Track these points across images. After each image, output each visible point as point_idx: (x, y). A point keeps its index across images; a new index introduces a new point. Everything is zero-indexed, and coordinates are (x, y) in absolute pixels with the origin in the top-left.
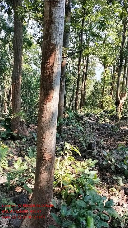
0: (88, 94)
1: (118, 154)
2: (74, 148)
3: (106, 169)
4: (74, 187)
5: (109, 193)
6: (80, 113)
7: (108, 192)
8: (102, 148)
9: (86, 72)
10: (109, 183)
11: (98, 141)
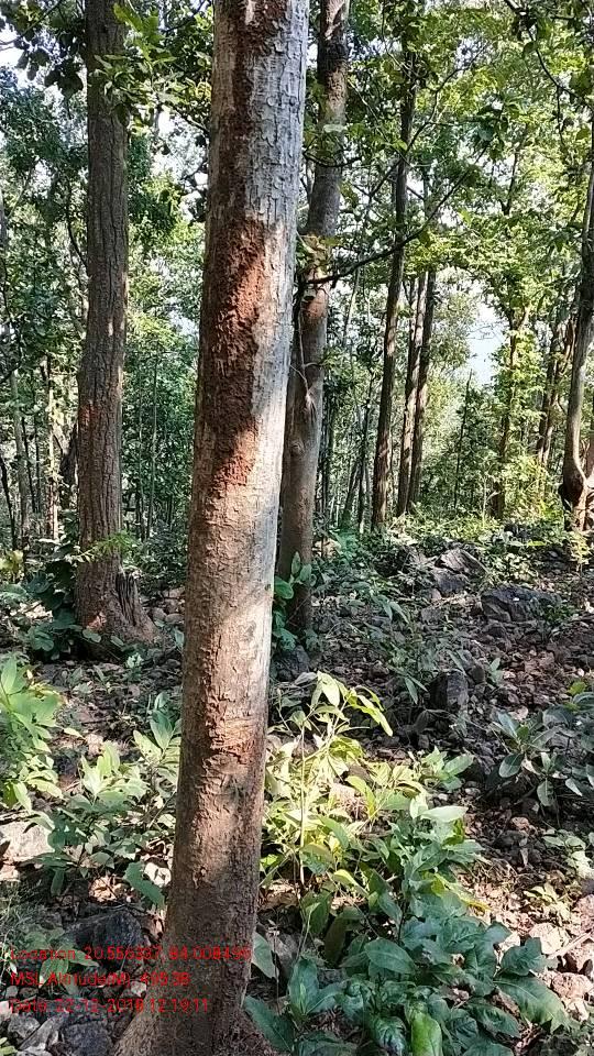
0: (431, 450)
1: (572, 727)
2: (362, 698)
3: (513, 798)
4: (360, 882)
5: (524, 909)
6: (396, 536)
7: (518, 906)
8: (494, 701)
9: (425, 346)
10: (525, 862)
11: (479, 668)
